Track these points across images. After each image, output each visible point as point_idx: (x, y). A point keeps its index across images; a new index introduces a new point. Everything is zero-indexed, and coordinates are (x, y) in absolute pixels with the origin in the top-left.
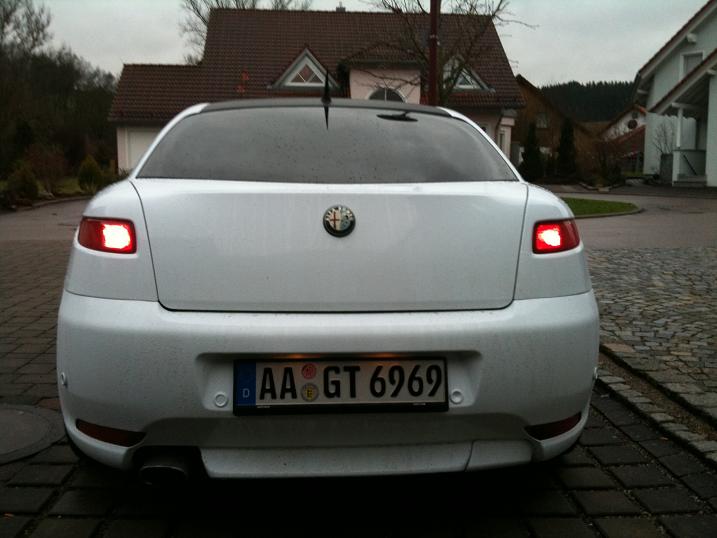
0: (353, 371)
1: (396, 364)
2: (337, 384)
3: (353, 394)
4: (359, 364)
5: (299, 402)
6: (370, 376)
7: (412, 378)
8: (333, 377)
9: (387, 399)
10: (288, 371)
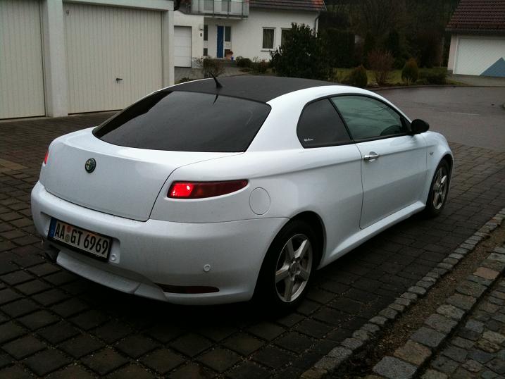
0: (81, 233)
1: (94, 235)
2: (75, 237)
3: (78, 244)
4: (84, 232)
5: (64, 241)
6: (85, 238)
7: (98, 244)
8: (75, 234)
9: (88, 250)
10: (64, 227)
